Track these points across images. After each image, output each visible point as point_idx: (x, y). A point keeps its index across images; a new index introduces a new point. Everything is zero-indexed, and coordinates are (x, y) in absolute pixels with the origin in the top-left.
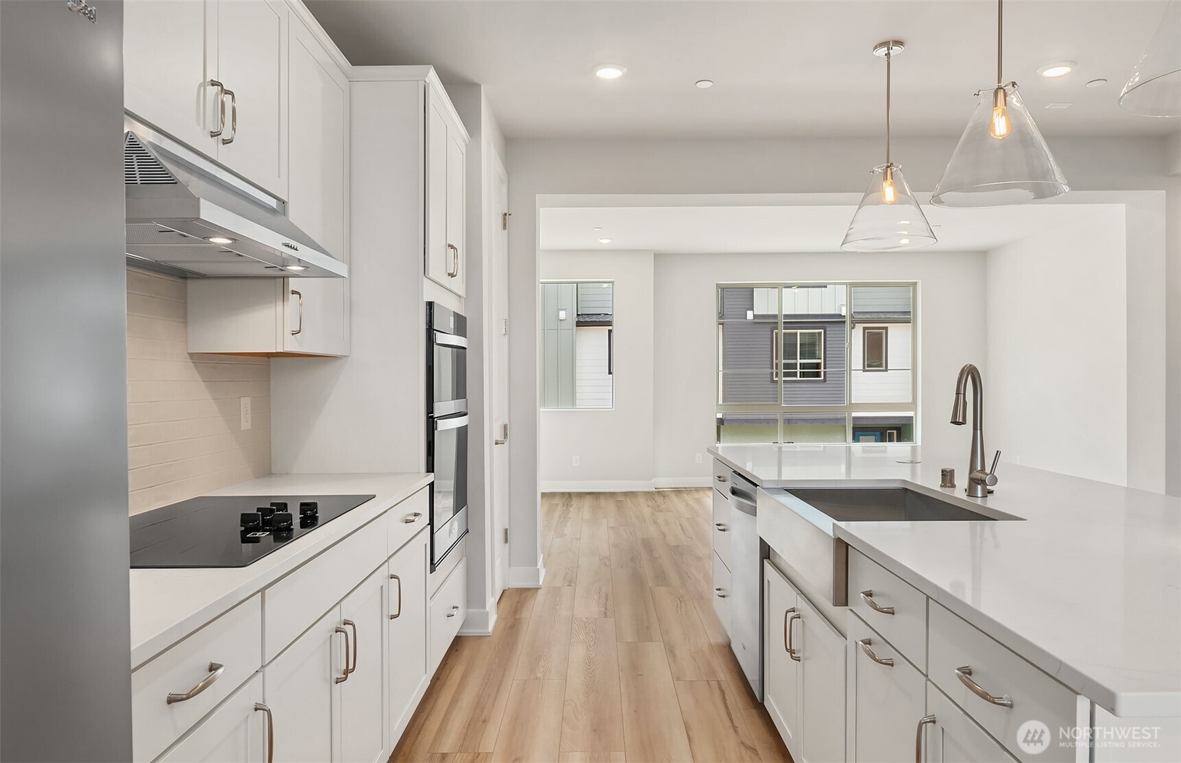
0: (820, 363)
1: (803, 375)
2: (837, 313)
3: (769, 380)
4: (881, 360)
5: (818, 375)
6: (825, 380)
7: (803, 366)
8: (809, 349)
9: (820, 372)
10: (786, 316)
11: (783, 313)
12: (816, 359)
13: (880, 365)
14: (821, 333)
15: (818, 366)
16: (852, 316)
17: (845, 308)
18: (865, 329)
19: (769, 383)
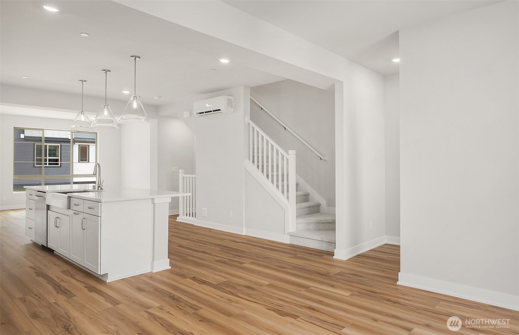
0: (58, 159)
1: (49, 164)
2: (67, 138)
3: (33, 166)
4: (87, 158)
5: (57, 164)
6: (61, 166)
7: (50, 160)
8: (53, 152)
9: (58, 163)
10: (46, 138)
11: (45, 136)
12: (56, 157)
13: (86, 160)
14: (59, 146)
15: (57, 160)
16: (73, 139)
17: (70, 136)
18: (79, 145)
19: (33, 167)
